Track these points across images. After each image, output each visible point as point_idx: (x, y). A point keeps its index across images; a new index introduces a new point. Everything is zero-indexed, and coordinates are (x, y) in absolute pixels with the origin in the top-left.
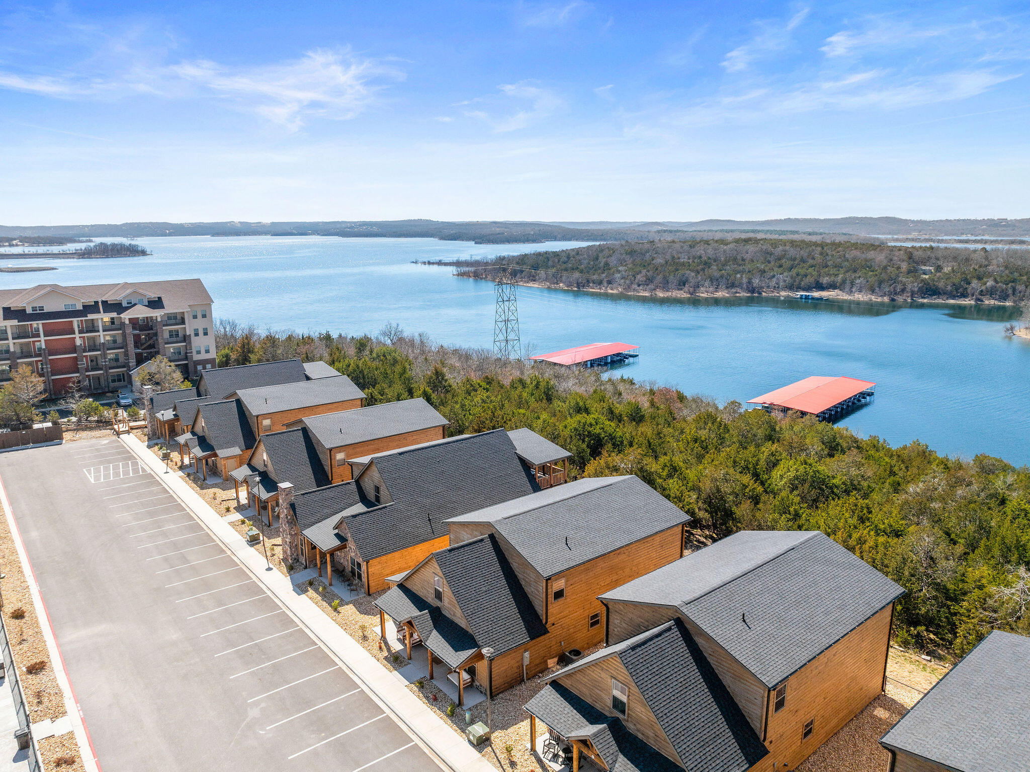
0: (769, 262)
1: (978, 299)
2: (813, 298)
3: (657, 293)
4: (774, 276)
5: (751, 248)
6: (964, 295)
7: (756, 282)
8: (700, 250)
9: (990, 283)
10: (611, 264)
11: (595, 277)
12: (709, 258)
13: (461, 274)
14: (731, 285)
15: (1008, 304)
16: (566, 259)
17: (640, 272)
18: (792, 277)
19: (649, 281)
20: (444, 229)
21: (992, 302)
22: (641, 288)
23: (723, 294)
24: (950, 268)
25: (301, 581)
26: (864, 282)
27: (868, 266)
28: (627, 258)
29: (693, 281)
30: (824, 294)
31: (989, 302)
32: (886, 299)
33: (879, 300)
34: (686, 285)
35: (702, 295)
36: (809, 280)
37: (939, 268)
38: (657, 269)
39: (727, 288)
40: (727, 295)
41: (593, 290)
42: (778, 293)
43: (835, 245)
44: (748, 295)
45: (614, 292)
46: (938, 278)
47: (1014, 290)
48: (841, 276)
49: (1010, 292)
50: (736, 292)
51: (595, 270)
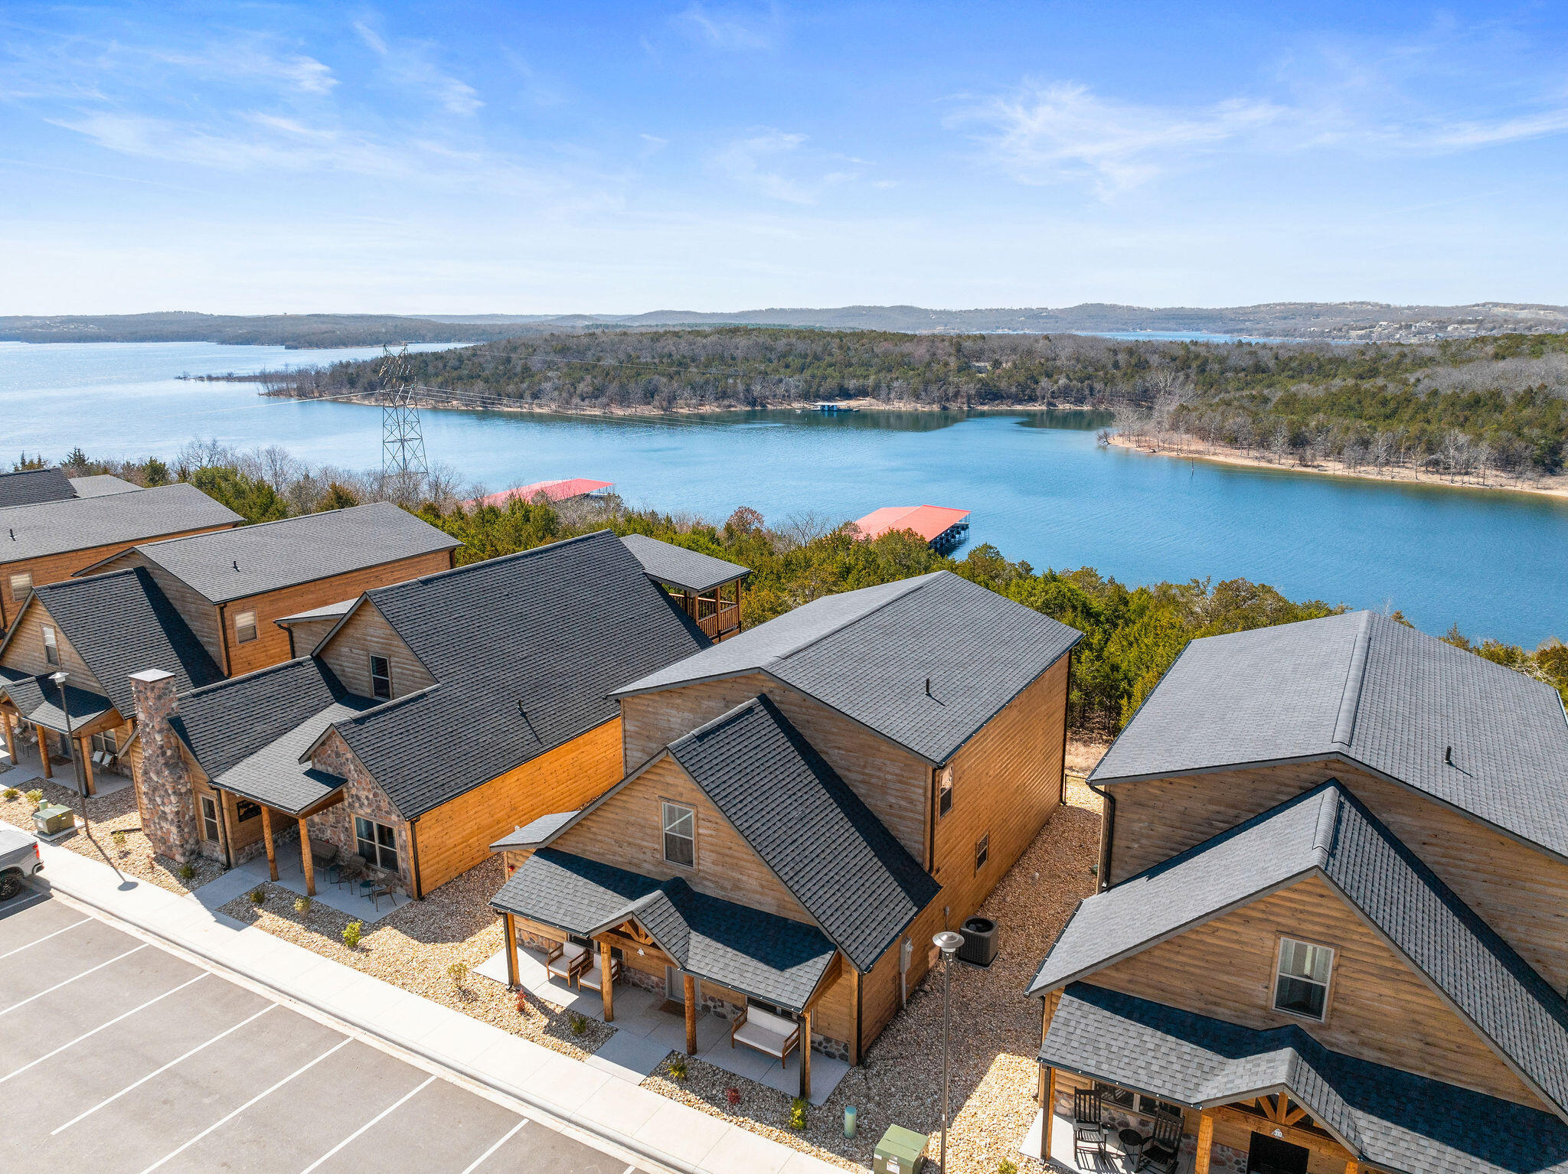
0: (770, 361)
1: (1050, 404)
2: (839, 410)
3: (614, 410)
4: (781, 381)
5: (742, 342)
6: (1032, 399)
7: (757, 389)
8: (668, 344)
9: (1063, 381)
10: (533, 369)
11: (511, 388)
12: (684, 357)
13: (273, 394)
14: (722, 395)
15: (1086, 408)
16: (457, 363)
17: (582, 379)
18: (806, 381)
19: (596, 393)
20: (228, 327)
21: (1067, 406)
22: (587, 402)
23: (712, 408)
24: (1009, 364)
25: (229, 897)
26: (905, 385)
27: (905, 363)
28: (557, 359)
29: (666, 391)
30: (853, 404)
31: (1064, 407)
32: (936, 408)
33: (927, 409)
34: (656, 397)
35: (681, 411)
36: (830, 384)
37: (997, 364)
38: (608, 374)
39: (717, 399)
40: (717, 410)
41: (510, 409)
42: (789, 405)
43: (859, 335)
45: (544, 411)
46: (999, 377)
47: (1091, 389)
48: (872, 377)
49: (1087, 392)
50: (730, 406)
51: (509, 378)
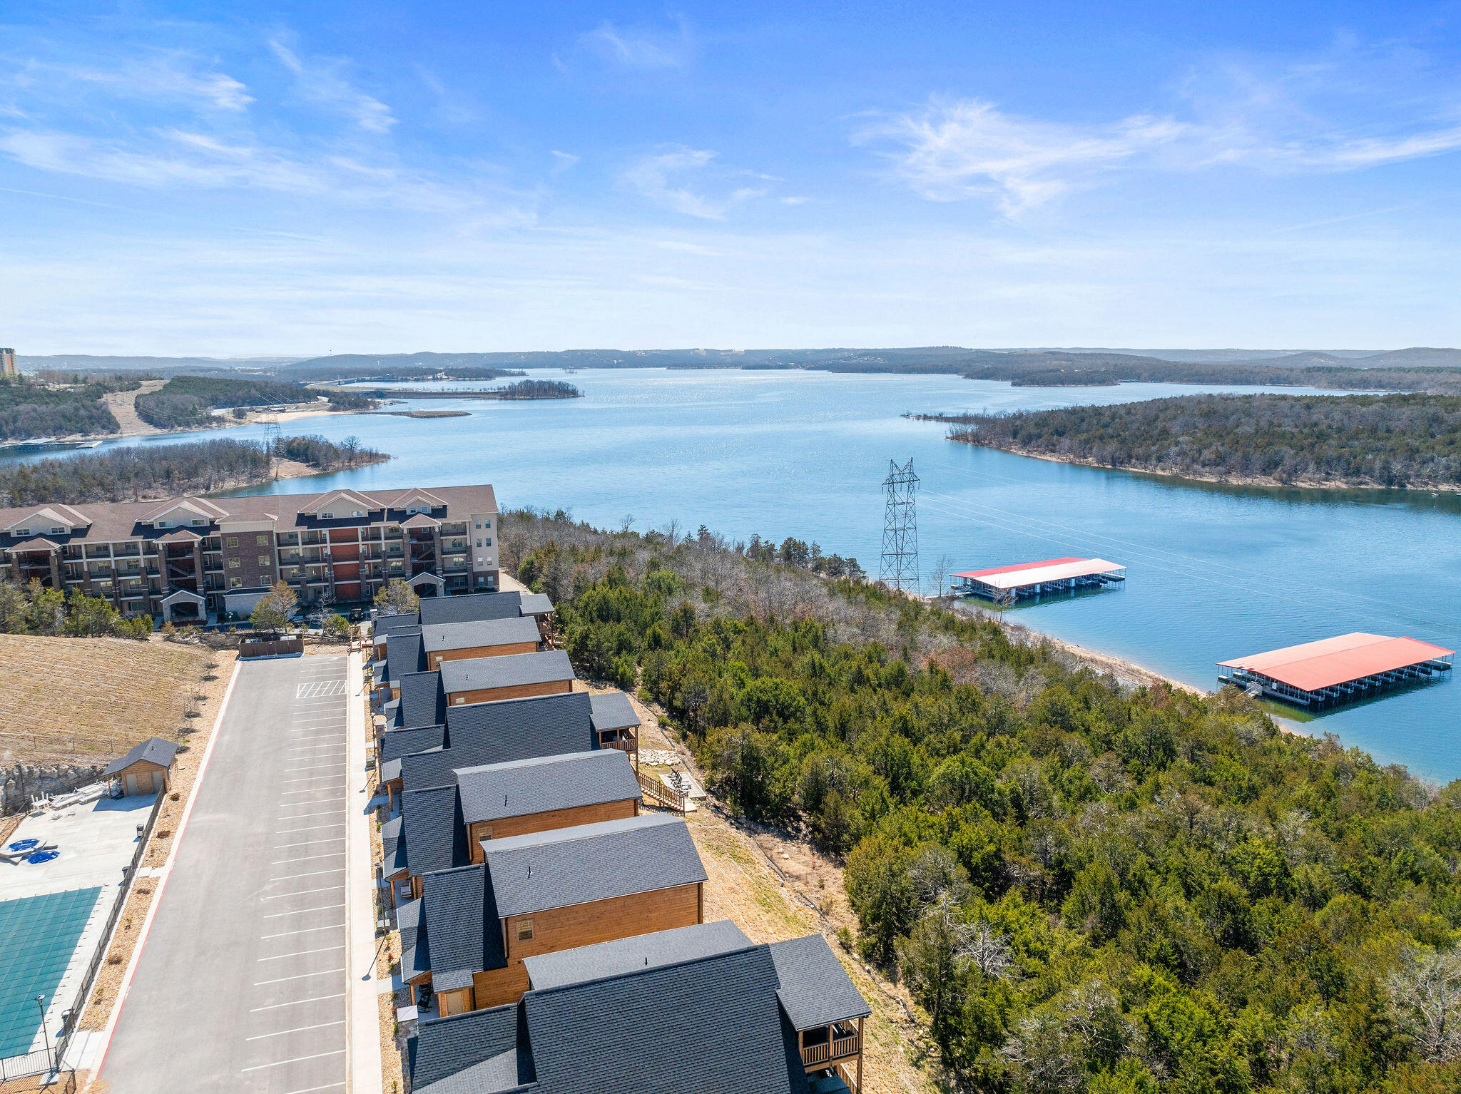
0: (1432, 435)
3: (1230, 479)
4: (1431, 459)
7: (1397, 467)
8: (1319, 414)
10: (1171, 431)
12: (1330, 427)
13: (958, 437)
14: (1353, 471)
17: (1211, 445)
20: (975, 362)
22: (1207, 469)
23: (1339, 484)
28: (1199, 422)
29: (1289, 463)
34: (1278, 469)
35: (1303, 485)
38: (1237, 442)
39: (1346, 475)
40: (1344, 486)
41: (1136, 470)
42: (1434, 486)
44: (1381, 487)
45: (1165, 474)
50: (1361, 483)
51: (1144, 440)
